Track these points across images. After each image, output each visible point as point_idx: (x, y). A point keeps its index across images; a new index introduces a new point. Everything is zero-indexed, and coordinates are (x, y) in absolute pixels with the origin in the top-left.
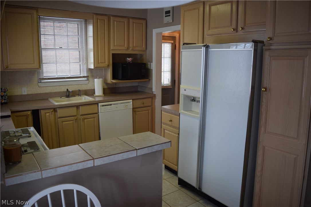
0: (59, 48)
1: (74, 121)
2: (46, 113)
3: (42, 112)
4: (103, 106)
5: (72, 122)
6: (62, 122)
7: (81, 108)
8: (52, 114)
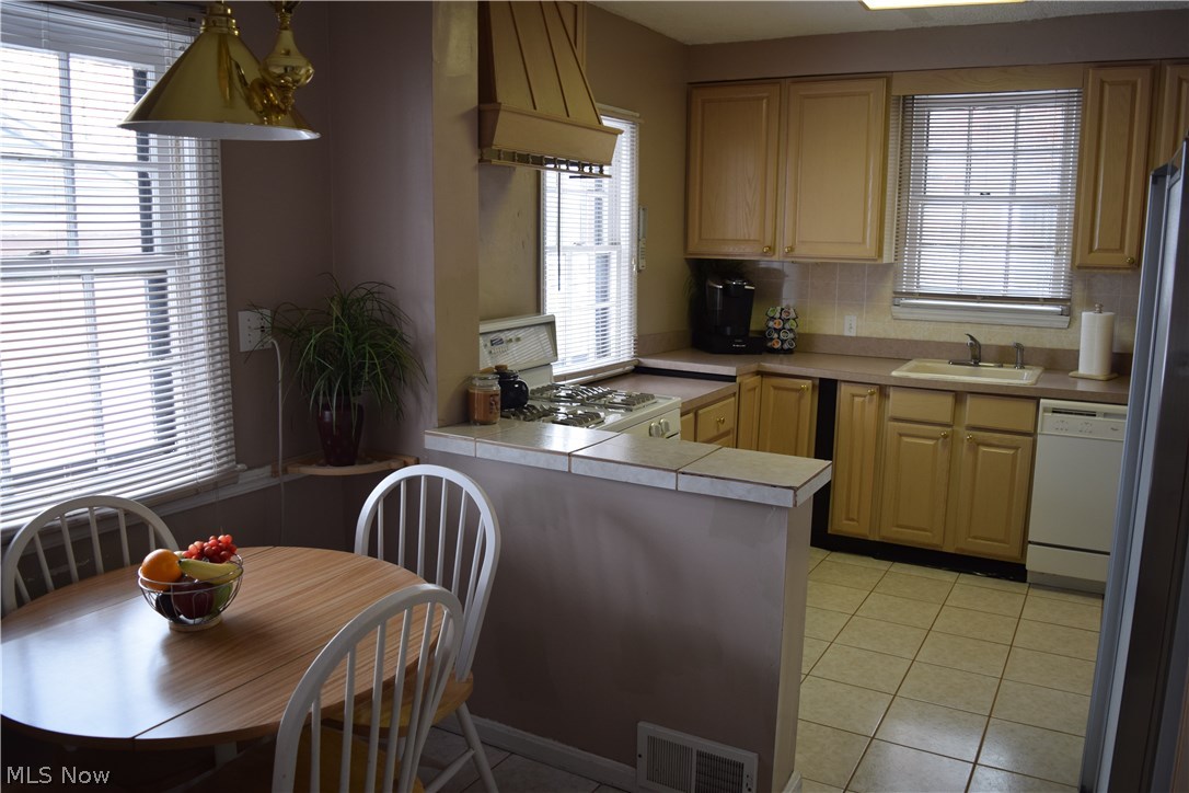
0: (979, 195)
1: (940, 441)
2: (854, 396)
3: (844, 392)
4: (1055, 411)
5: (931, 442)
6: (901, 435)
7: (970, 401)
8: (870, 401)
